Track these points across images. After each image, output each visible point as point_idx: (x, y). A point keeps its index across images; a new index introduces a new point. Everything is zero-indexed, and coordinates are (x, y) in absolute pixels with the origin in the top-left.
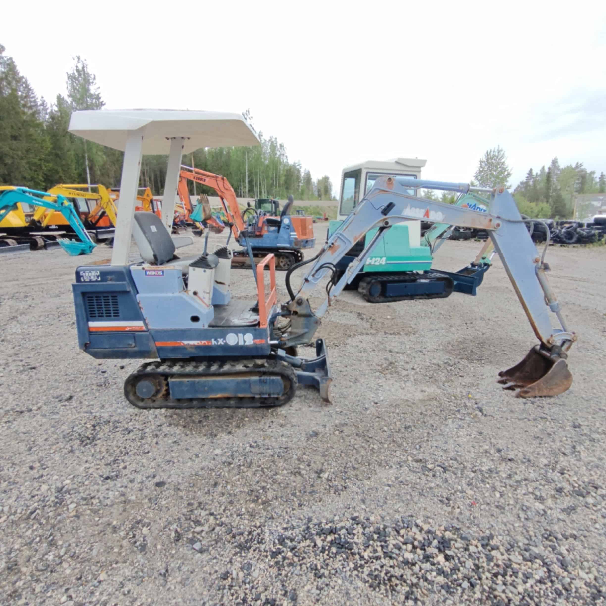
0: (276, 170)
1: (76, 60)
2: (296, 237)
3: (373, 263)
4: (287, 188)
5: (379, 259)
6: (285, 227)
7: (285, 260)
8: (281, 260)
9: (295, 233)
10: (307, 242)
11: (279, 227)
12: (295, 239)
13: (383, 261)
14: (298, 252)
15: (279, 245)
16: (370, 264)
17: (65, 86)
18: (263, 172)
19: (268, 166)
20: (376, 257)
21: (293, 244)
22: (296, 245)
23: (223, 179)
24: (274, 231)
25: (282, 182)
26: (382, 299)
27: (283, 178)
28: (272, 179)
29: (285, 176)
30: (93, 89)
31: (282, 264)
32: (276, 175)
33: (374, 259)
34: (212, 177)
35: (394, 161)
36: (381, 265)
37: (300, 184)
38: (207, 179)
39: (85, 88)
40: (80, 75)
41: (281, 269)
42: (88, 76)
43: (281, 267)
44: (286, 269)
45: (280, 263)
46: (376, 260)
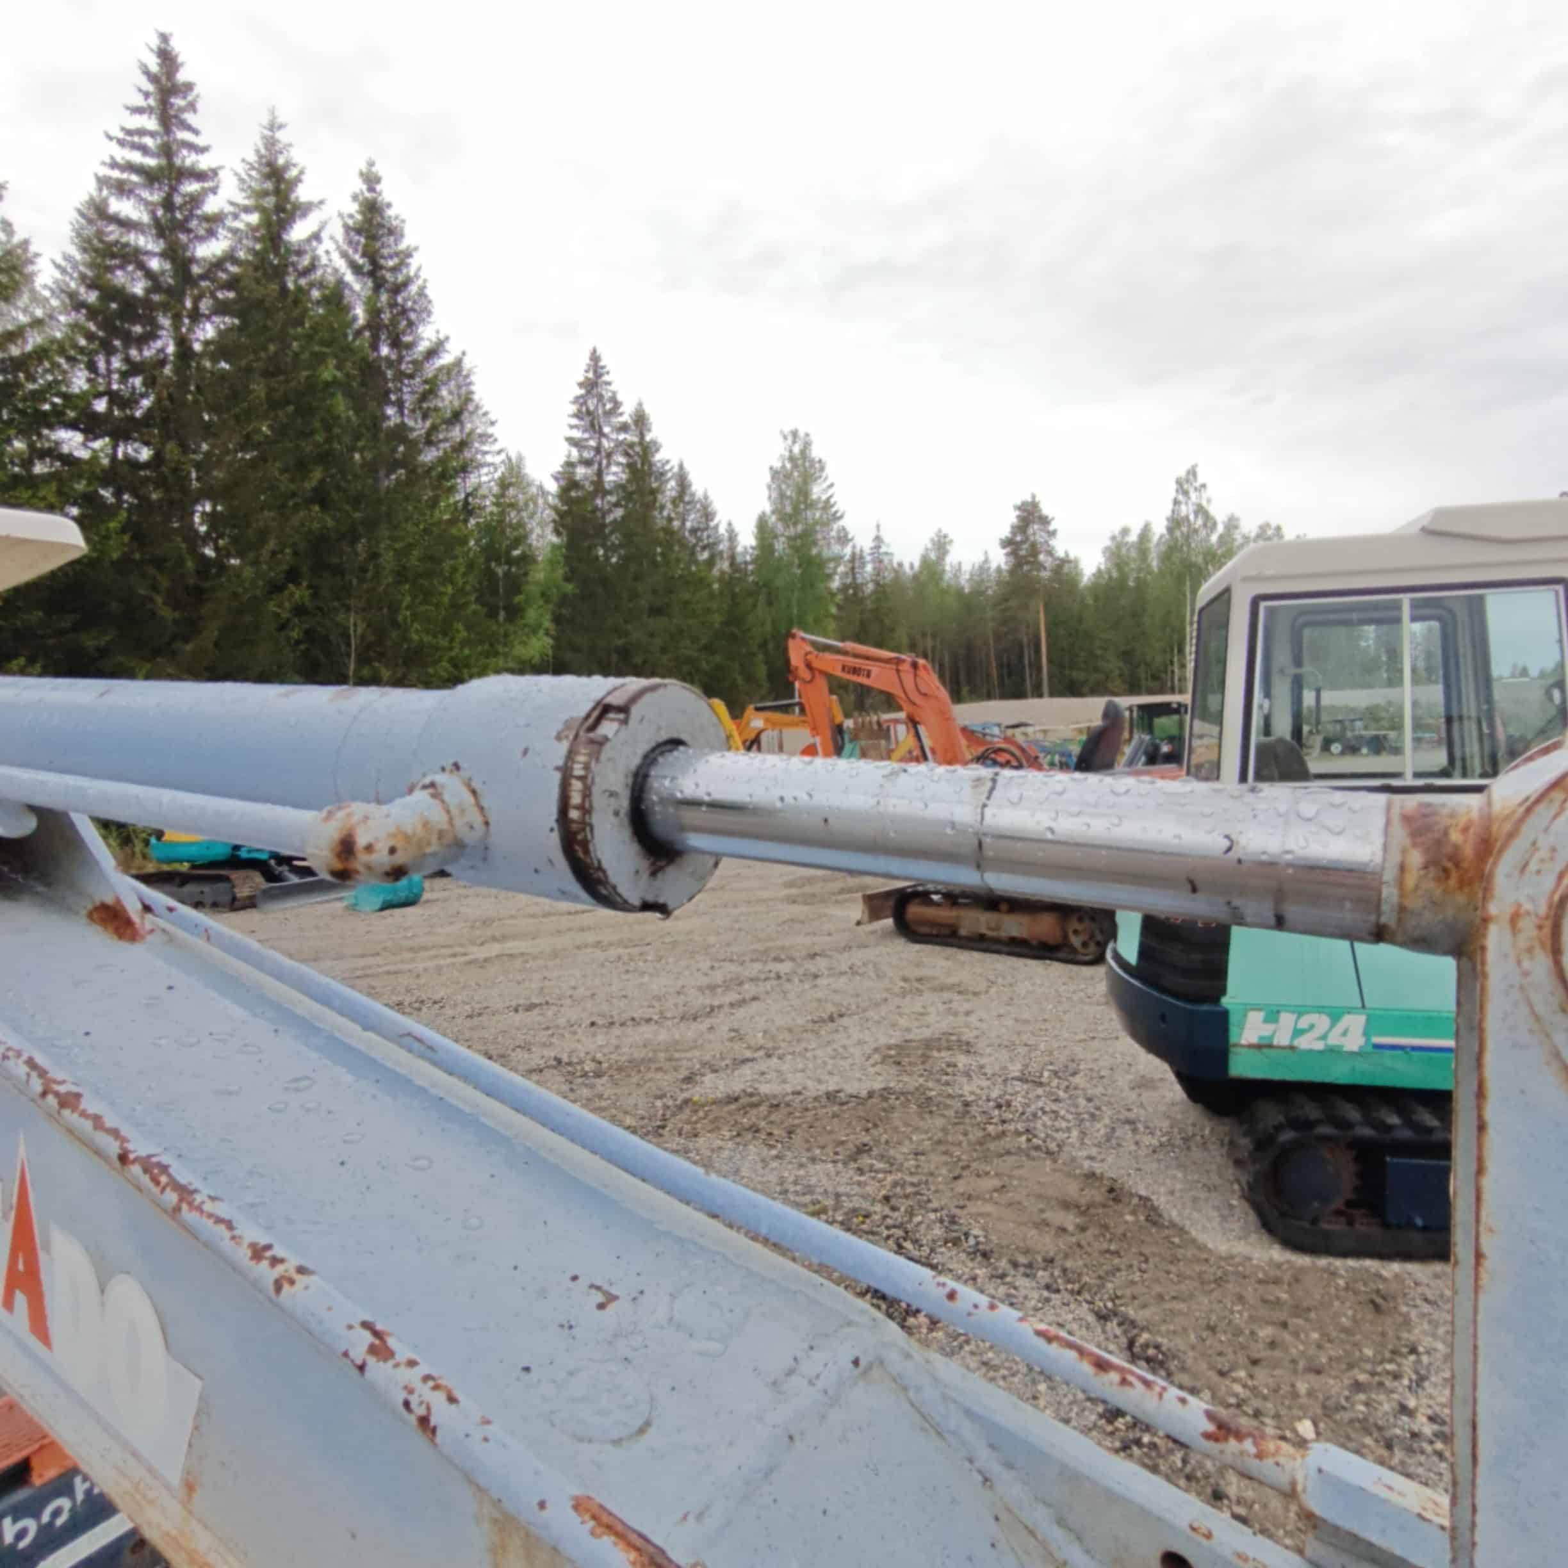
1: (790, 438)
3: (1283, 1038)
5: (1322, 1022)
7: (1087, 923)
8: (1075, 924)
13: (1353, 1034)
16: (1263, 1046)
17: (766, 493)
20: (1301, 1011)
23: (915, 665)
30: (817, 491)
33: (1287, 1020)
34: (888, 661)
35: (1415, 529)
38: (875, 669)
39: (803, 492)
40: (795, 466)
41: (1071, 957)
42: (812, 466)
43: (1074, 950)
44: (1087, 958)
45: (1071, 935)
46: (1303, 1023)
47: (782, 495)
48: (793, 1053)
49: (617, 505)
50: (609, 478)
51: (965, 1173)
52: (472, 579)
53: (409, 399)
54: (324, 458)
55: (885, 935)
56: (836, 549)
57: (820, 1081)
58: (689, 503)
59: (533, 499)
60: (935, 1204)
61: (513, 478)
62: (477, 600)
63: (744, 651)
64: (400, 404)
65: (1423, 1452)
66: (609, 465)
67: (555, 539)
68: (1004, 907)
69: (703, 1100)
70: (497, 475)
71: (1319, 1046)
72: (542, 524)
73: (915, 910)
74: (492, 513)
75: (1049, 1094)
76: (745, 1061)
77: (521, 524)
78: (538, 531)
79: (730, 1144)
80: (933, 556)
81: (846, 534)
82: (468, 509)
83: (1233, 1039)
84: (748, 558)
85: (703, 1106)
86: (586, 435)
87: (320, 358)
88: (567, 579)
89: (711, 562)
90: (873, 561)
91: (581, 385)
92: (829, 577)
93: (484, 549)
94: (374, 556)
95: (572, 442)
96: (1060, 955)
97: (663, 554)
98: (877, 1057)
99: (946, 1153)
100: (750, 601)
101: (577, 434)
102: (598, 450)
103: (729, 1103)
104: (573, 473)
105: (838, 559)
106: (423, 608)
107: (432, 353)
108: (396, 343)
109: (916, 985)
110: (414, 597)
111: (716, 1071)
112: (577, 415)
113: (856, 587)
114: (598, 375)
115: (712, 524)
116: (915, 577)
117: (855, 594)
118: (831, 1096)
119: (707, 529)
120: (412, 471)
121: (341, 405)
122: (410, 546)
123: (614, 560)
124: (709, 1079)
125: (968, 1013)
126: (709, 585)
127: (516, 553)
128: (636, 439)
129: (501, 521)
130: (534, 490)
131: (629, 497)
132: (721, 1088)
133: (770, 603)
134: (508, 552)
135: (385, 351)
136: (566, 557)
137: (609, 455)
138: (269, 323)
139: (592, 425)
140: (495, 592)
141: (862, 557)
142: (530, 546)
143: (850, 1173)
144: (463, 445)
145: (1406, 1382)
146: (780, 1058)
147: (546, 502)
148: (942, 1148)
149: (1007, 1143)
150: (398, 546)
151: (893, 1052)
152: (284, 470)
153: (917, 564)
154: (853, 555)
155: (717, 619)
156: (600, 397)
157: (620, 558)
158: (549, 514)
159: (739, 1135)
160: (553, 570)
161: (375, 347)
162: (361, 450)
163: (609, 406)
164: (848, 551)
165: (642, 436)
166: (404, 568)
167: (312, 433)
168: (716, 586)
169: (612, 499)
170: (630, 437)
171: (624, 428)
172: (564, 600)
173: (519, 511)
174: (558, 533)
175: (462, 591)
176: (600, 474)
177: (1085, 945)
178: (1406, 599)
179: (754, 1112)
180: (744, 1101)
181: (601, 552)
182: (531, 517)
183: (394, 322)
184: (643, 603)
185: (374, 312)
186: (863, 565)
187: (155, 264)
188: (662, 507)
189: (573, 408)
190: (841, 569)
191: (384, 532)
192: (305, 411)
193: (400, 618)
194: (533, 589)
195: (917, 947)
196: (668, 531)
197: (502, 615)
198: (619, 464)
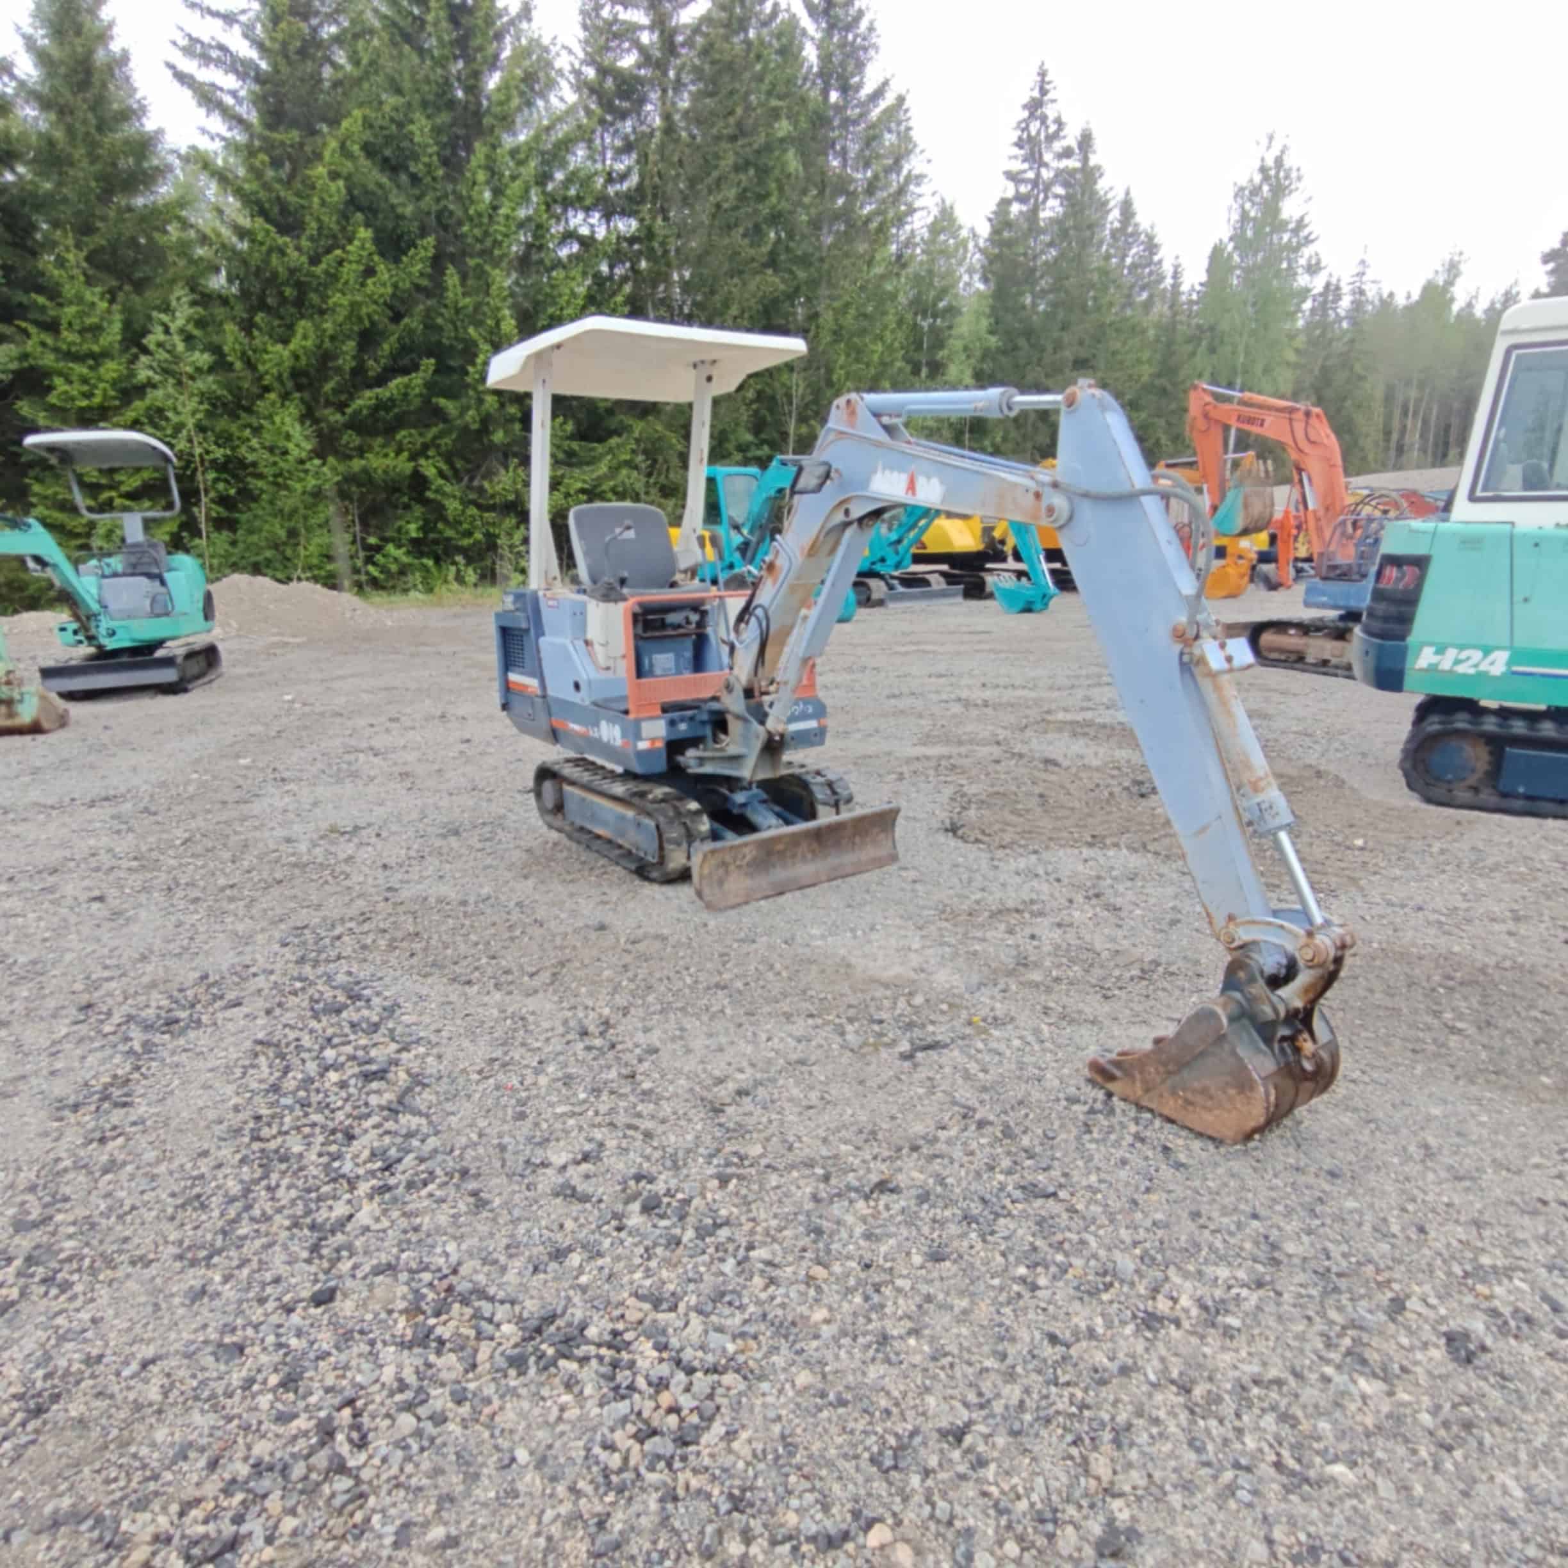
1: (1265, 145)
3: (1446, 665)
5: (1477, 655)
13: (1498, 664)
20: (1462, 647)
23: (1308, 414)
26: (1487, 796)
33: (1452, 653)
34: (1282, 410)
36: (1482, 676)
38: (1269, 418)
39: (1271, 208)
40: (1266, 178)
42: (1287, 177)
46: (1463, 655)
47: (1244, 216)
49: (1051, 244)
50: (1045, 214)
52: (900, 335)
53: (853, 148)
54: (775, 218)
56: (1303, 280)
58: (1132, 235)
59: (964, 244)
61: (945, 221)
62: (904, 358)
63: (1173, 406)
64: (844, 153)
66: (1046, 198)
67: (981, 286)
70: (930, 219)
71: (1472, 671)
72: (971, 271)
73: (1267, 638)
74: (921, 263)
77: (950, 272)
78: (966, 278)
80: (1440, 281)
81: (1318, 262)
82: (900, 261)
83: (1408, 665)
84: (1194, 297)
86: (1026, 166)
87: (775, 114)
88: (992, 332)
89: (1147, 305)
90: (1353, 293)
91: (1025, 107)
92: (1292, 316)
93: (912, 303)
94: (815, 316)
95: (1012, 176)
97: (1095, 299)
100: (1189, 348)
101: (1017, 166)
102: (1035, 183)
104: (1008, 213)
105: (1305, 292)
106: (855, 367)
107: (878, 94)
108: (845, 89)
110: (848, 355)
112: (1019, 144)
113: (1325, 326)
114: (1043, 92)
115: (1156, 258)
116: (1409, 309)
117: (1323, 334)
119: (1149, 265)
120: (850, 224)
121: (793, 162)
122: (847, 305)
123: (1042, 308)
126: (1144, 331)
127: (941, 305)
128: (1078, 165)
129: (930, 272)
130: (964, 233)
131: (1064, 233)
133: (1212, 350)
134: (935, 305)
135: (834, 96)
136: (993, 308)
137: (1047, 188)
138: (737, 86)
139: (1032, 153)
140: (919, 346)
141: (1338, 288)
142: (956, 295)
144: (901, 191)
147: (976, 245)
150: (836, 304)
152: (744, 236)
153: (1416, 296)
154: (1328, 285)
155: (1146, 372)
156: (1044, 119)
157: (1048, 304)
158: (976, 259)
160: (978, 321)
161: (825, 93)
162: (806, 207)
163: (1053, 128)
164: (1317, 284)
165: (1085, 160)
166: (841, 327)
167: (768, 195)
168: (1151, 333)
169: (1047, 238)
170: (1073, 163)
171: (1067, 153)
172: (986, 354)
173: (949, 258)
174: (985, 280)
175: (890, 348)
176: (1035, 211)
181: (1028, 300)
182: (960, 264)
183: (843, 64)
184: (1068, 354)
185: (826, 58)
186: (1338, 298)
187: (645, 38)
188: (1101, 242)
189: (1015, 135)
190: (1307, 305)
191: (823, 291)
192: (763, 172)
193: (835, 378)
194: (956, 344)
196: (1104, 272)
197: (924, 372)
198: (1056, 196)
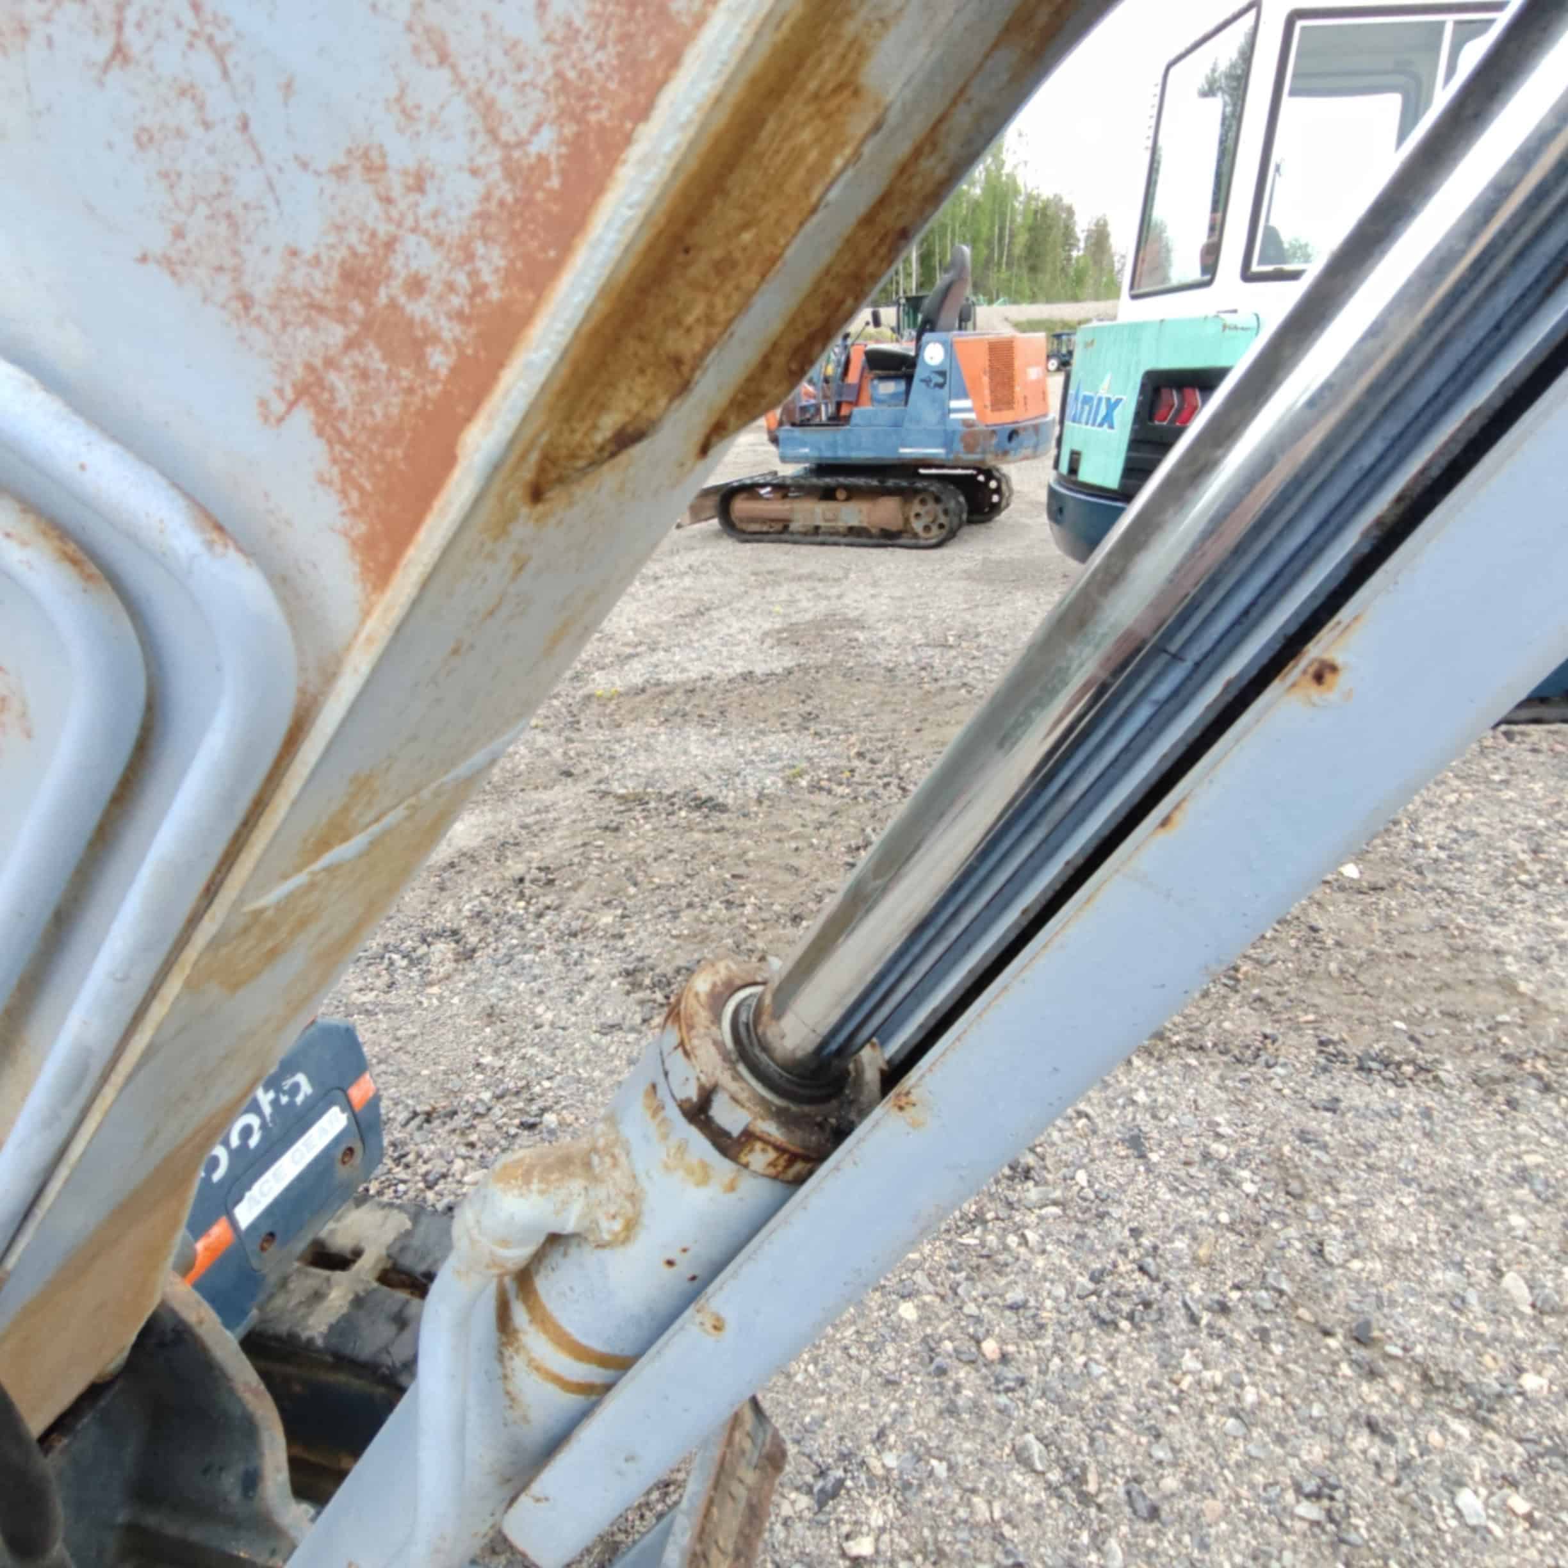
0: (1003, 215)
2: (972, 416)
4: (1033, 269)
6: (927, 381)
7: (931, 505)
8: (916, 507)
9: (966, 403)
10: (1012, 435)
11: (909, 379)
12: (967, 423)
14: (989, 475)
15: (907, 452)
18: (964, 223)
19: (976, 206)
21: (959, 446)
22: (970, 449)
24: (894, 396)
25: (1018, 250)
27: (1022, 238)
28: (989, 243)
29: (1031, 229)
31: (917, 526)
32: (1002, 229)
37: (1075, 254)
41: (913, 541)
43: (916, 535)
44: (934, 541)
45: (912, 520)
48: (679, 645)
51: (925, 725)
55: (706, 537)
57: (724, 667)
60: (913, 753)
65: (1447, 871)
68: (841, 494)
69: (608, 695)
73: (741, 506)
75: (964, 655)
76: (631, 656)
79: (662, 729)
85: (610, 699)
96: (902, 541)
98: (769, 641)
99: (894, 711)
103: (637, 694)
109: (773, 578)
111: (603, 668)
118: (748, 676)
124: (597, 675)
125: (840, 597)
132: (618, 683)
143: (807, 739)
145: (1405, 825)
146: (666, 650)
148: (889, 708)
149: (948, 697)
151: (785, 635)
159: (667, 720)
177: (927, 528)
178: (1450, 19)
179: (671, 698)
180: (651, 691)
195: (748, 546)
